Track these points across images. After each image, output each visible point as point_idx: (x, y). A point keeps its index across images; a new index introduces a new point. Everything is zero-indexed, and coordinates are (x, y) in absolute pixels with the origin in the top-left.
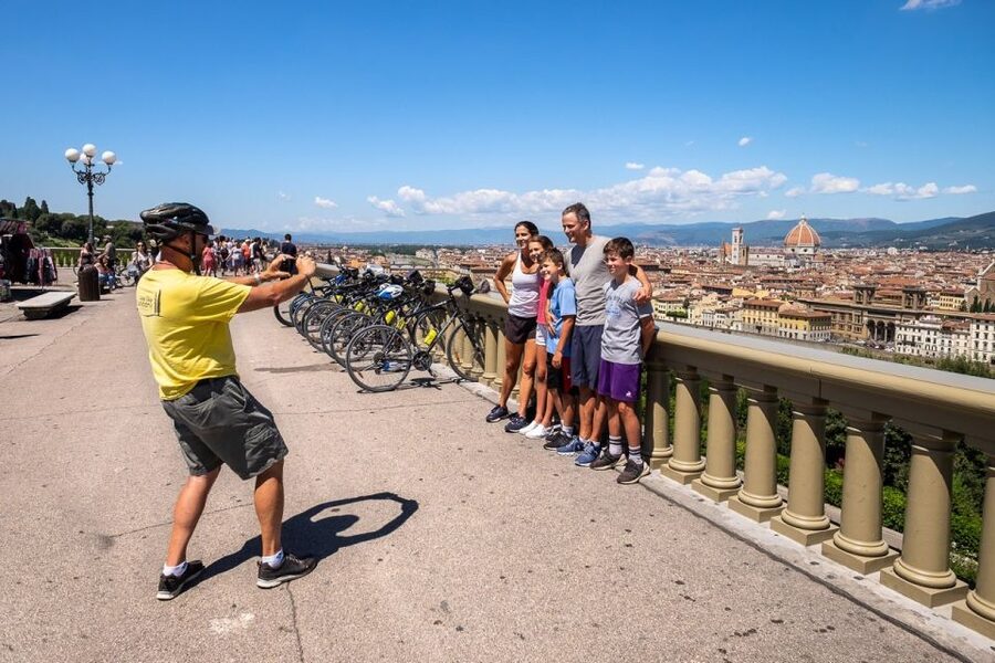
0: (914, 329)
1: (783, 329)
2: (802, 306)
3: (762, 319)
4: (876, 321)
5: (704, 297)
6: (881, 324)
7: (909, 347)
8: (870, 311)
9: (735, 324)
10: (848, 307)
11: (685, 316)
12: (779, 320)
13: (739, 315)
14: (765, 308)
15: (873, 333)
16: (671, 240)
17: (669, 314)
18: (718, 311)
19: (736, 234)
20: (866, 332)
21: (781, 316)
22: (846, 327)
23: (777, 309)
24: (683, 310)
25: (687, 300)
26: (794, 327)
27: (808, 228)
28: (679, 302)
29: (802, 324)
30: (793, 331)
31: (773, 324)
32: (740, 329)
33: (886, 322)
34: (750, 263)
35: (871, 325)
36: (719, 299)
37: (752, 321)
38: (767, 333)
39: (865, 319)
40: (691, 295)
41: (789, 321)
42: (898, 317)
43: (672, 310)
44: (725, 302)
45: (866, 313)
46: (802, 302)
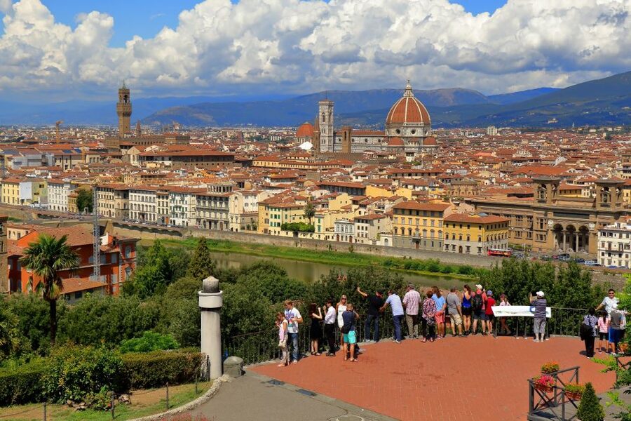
0: (621, 233)
1: (450, 242)
2: (470, 208)
3: (421, 228)
4: (564, 225)
5: (331, 202)
6: (571, 229)
7: (615, 258)
8: (558, 212)
9: (383, 239)
10: (528, 207)
11: (311, 230)
12: (444, 228)
13: (386, 225)
14: (418, 212)
15: (560, 240)
16: (209, 118)
17: (285, 227)
18: (358, 220)
19: (324, 109)
20: (552, 240)
21: (447, 223)
22: (524, 235)
23: (441, 213)
24: (306, 221)
25: (309, 206)
26: (465, 237)
27: (415, 100)
28: (299, 208)
29: (475, 232)
30: (464, 244)
31: (436, 235)
32: (390, 244)
33: (577, 226)
34: (355, 150)
35: (558, 229)
36: (355, 202)
37: (407, 232)
38: (429, 247)
39: (551, 223)
40: (312, 198)
41: (457, 230)
42: (592, 218)
43: (289, 221)
44: (364, 206)
45: (551, 215)
46: (469, 202)
